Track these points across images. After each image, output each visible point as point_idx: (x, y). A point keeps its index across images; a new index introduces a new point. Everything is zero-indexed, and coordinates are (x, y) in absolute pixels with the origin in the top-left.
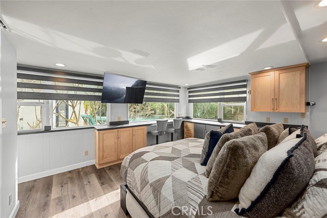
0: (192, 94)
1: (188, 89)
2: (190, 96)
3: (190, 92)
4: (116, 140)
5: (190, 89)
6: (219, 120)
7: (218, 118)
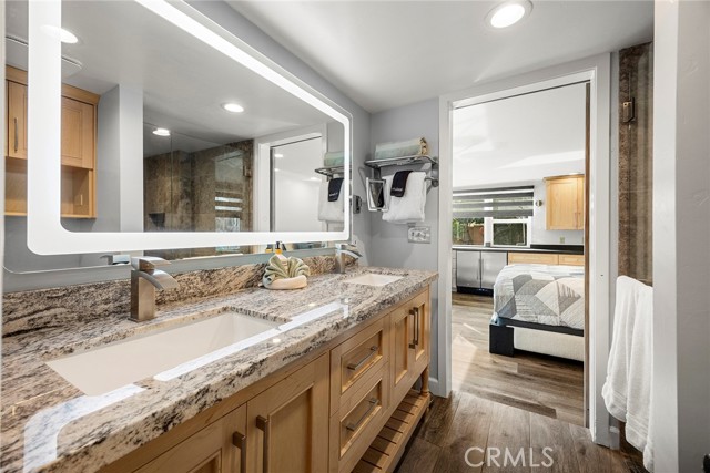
6: (488, 245)
7: (486, 241)
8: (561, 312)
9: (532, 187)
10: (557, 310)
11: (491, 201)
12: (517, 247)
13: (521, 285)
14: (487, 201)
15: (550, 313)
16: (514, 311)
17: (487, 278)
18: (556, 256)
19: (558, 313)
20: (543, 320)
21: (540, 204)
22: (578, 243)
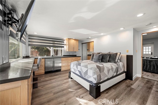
2: (29, 41)
6: (52, 56)
9: (64, 40)
16: (101, 79)
21: (65, 45)
22: (72, 54)
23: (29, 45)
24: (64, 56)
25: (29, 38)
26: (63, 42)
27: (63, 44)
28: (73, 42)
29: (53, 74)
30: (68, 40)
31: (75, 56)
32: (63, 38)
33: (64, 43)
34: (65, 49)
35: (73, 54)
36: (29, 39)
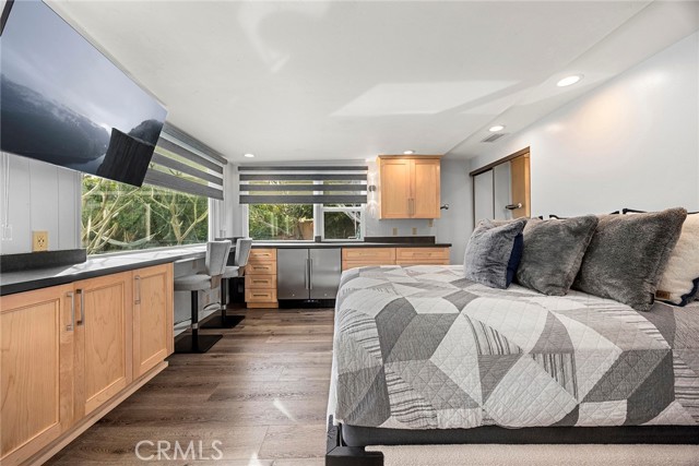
0: (247, 183)
1: (240, 169)
2: (242, 188)
3: (242, 178)
4: (67, 337)
5: (246, 170)
6: (318, 239)
7: (315, 234)
8: (485, 396)
9: (366, 168)
10: (476, 392)
11: (322, 183)
12: (348, 241)
13: (396, 336)
14: (315, 183)
15: (465, 401)
16: (385, 410)
17: (317, 280)
18: (393, 249)
19: (478, 399)
20: (450, 419)
21: (373, 188)
22: (410, 234)
23: (243, 200)
24: (367, 240)
25: (241, 176)
26: (364, 177)
27: (364, 188)
28: (405, 169)
29: (303, 314)
30: (382, 166)
31: (428, 242)
32: (360, 161)
33: (365, 179)
34: (373, 208)
35: (414, 229)
36: (241, 179)
